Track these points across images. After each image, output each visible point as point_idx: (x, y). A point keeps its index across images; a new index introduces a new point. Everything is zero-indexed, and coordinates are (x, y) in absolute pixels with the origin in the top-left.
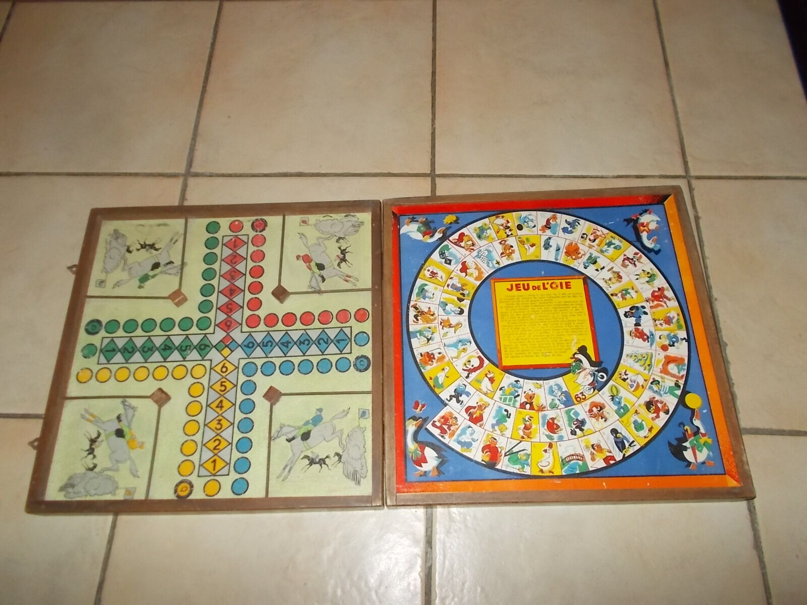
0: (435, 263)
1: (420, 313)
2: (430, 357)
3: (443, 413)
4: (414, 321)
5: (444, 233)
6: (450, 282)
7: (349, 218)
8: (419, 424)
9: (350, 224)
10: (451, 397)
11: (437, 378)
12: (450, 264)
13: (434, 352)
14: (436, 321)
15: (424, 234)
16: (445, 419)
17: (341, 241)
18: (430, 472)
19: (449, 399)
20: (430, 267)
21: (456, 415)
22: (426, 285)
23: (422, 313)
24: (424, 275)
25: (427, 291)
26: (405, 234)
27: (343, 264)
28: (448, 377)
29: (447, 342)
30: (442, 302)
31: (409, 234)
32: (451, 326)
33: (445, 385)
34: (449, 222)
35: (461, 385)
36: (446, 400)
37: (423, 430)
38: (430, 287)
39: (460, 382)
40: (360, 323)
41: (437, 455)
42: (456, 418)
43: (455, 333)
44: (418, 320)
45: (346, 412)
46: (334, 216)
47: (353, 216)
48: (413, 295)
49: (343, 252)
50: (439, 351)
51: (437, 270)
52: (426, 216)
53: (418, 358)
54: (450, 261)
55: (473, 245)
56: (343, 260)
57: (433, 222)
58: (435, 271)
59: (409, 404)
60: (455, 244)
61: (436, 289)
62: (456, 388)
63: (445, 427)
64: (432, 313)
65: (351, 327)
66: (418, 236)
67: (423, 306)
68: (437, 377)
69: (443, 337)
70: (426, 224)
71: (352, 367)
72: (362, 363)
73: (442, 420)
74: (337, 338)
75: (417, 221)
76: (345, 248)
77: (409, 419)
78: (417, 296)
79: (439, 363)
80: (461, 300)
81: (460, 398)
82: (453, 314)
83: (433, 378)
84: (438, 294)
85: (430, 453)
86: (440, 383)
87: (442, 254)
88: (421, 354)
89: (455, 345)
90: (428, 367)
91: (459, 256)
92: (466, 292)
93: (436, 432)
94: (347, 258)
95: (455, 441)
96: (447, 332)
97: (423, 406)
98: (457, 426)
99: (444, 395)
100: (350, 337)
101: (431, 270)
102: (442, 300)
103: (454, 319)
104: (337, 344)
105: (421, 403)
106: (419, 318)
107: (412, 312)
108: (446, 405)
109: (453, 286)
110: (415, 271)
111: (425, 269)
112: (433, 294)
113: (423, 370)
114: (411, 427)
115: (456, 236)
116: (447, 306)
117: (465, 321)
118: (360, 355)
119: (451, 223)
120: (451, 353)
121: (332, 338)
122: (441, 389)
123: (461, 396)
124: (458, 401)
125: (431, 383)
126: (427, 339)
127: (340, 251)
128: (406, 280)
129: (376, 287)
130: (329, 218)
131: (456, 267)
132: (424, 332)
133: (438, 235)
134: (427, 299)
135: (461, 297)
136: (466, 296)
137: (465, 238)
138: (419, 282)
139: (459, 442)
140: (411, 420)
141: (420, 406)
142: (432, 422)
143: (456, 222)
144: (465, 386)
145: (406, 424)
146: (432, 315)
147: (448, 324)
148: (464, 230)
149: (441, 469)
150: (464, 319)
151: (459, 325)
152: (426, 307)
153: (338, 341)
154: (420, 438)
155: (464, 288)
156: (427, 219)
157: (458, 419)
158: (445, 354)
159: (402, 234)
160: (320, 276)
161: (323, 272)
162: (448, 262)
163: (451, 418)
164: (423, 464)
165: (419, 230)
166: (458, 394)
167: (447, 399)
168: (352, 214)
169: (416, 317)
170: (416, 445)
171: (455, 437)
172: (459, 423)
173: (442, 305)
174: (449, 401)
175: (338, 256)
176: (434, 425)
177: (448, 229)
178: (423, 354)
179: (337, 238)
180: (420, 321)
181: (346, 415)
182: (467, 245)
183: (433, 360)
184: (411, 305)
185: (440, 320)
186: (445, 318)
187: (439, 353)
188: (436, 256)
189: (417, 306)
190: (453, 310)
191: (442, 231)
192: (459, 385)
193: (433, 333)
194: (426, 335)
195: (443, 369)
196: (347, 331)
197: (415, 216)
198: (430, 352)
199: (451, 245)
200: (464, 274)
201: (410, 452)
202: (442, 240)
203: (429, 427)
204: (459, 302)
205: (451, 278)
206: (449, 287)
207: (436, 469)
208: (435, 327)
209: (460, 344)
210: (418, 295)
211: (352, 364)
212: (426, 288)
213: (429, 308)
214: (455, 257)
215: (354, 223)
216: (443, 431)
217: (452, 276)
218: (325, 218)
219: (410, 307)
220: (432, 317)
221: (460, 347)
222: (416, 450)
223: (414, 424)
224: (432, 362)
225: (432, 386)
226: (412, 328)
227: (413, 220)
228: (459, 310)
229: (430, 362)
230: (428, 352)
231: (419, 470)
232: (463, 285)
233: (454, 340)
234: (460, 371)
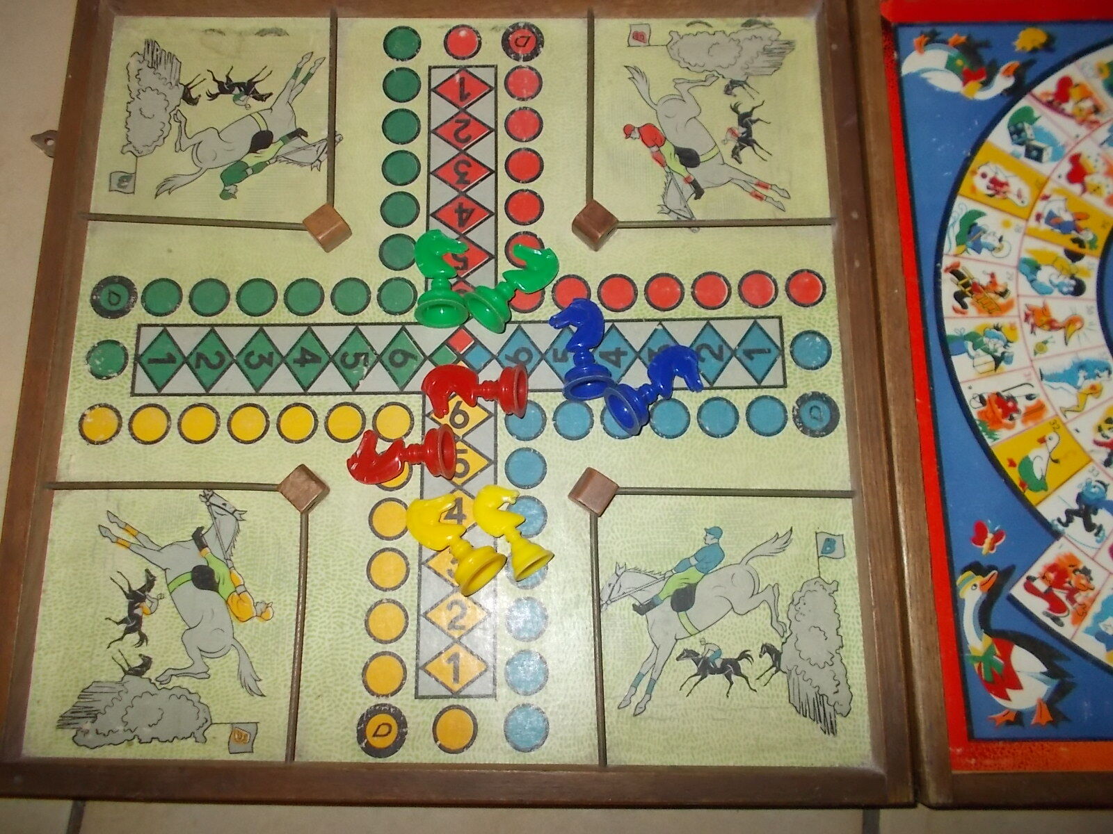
0: (999, 156)
1: (968, 290)
2: (1003, 406)
3: (1051, 556)
4: (955, 310)
5: (1018, 74)
6: (1042, 207)
7: (756, 31)
8: (989, 585)
9: (757, 46)
10: (1070, 514)
11: (1026, 464)
12: (1038, 159)
13: (1014, 393)
14: (1014, 312)
15: (967, 77)
16: (1060, 573)
17: (737, 90)
18: (1031, 712)
19: (1064, 519)
20: (985, 168)
21: (1085, 562)
22: (980, 214)
23: (975, 288)
24: (973, 189)
25: (984, 232)
26: (915, 77)
27: (746, 153)
28: (1056, 461)
29: (1048, 367)
30: (1025, 262)
31: (925, 75)
32: (1056, 325)
33: (1051, 483)
34: (1029, 48)
35: (1094, 483)
36: (1056, 522)
37: (1001, 602)
38: (991, 221)
39: (1090, 475)
40: (802, 308)
41: (1045, 669)
42: (1086, 572)
43: (1066, 344)
44: (964, 306)
45: (784, 541)
46: (717, 23)
47: (765, 25)
48: (947, 239)
49: (745, 120)
50: (1027, 390)
51: (1007, 174)
52: (966, 29)
53: (975, 408)
54: (1040, 151)
55: (1097, 110)
56: (746, 141)
57: (986, 45)
58: (1001, 178)
59: (961, 530)
60: (1049, 105)
61: (1006, 224)
62: (1079, 490)
63: (1061, 594)
64: (1000, 289)
65: (780, 318)
66: (950, 83)
67: (977, 268)
68: (1027, 458)
69: (1035, 353)
70: (969, 49)
71: (790, 424)
72: (815, 412)
73: (1052, 576)
74: (745, 346)
75: (945, 42)
76: (749, 110)
77: (964, 570)
78: (958, 244)
79: (1030, 424)
80: (1074, 257)
81: (1095, 519)
82: (1056, 293)
83: (1017, 461)
84: (1012, 238)
85: (1024, 662)
86: (1038, 475)
87: (1016, 133)
88: (981, 397)
89: (1068, 377)
90: (1003, 434)
91: (1061, 138)
92: (1087, 236)
93: (1038, 607)
94: (755, 136)
95: (1088, 631)
96: (1045, 342)
97: (998, 536)
98: (1091, 594)
99: (1052, 508)
100: (779, 344)
101: (990, 175)
102: (1025, 255)
103: (1061, 308)
104: (747, 362)
105: (992, 527)
106: (967, 300)
107: (949, 287)
108: (1057, 535)
109: (1052, 219)
110: (950, 175)
111: (974, 173)
112: (1001, 240)
113: (989, 441)
114: (971, 594)
115: (1049, 86)
116: (1039, 273)
117: (1089, 311)
118: (809, 392)
119: (1034, 50)
120: (1060, 397)
121: (733, 345)
122: (1042, 494)
123: (1095, 513)
124: (1089, 526)
125: (1014, 474)
126: (995, 358)
127: (735, 116)
128: (927, 200)
129: (855, 215)
130: (704, 28)
131: (1054, 169)
132: (985, 340)
133: (1002, 83)
134: (984, 251)
135: (1074, 247)
136: (1087, 245)
137: (1074, 93)
138: (961, 207)
139: (1101, 636)
140: (970, 573)
141: (990, 536)
142: (1023, 580)
143: (1048, 46)
144: (1105, 486)
145: (958, 582)
146: (1003, 294)
147: (1044, 319)
148: (1070, 71)
149: (1060, 706)
150: (1086, 306)
151: (1073, 322)
152: (984, 272)
153: (749, 354)
154: (997, 622)
155: (1082, 224)
156: (969, 38)
157: (1092, 575)
158: (1042, 398)
159: (908, 75)
160: (690, 183)
161: (695, 173)
162: (1035, 153)
163: (1074, 572)
164: (1010, 692)
165: (950, 66)
166: (1088, 507)
167: (1059, 520)
168: (763, 19)
169: (959, 297)
170: (988, 640)
171: (1088, 621)
172: (1096, 583)
173: (1027, 268)
174: (1066, 525)
175: (731, 130)
176: (1030, 588)
177: (1026, 65)
178: (986, 397)
179: (727, 82)
180: (972, 310)
181: (783, 549)
182: (1081, 110)
183: (1015, 415)
184: (944, 267)
185: (1023, 309)
186: (1037, 302)
187: (1029, 397)
188: (1000, 136)
189: (960, 269)
190: (1056, 282)
191: (1012, 70)
192: (1088, 485)
193: (1008, 341)
194: (991, 347)
195: (1042, 441)
196: (771, 327)
197: (939, 29)
198: (1005, 394)
199: (1039, 110)
200: (1077, 188)
201: (975, 658)
202: (1014, 94)
203: (1018, 592)
204: (1070, 261)
205: (1046, 198)
206: (1043, 221)
207: (1045, 706)
208: (1013, 327)
209: (1082, 374)
210: (960, 240)
211: (790, 416)
212: (980, 222)
213: (993, 276)
214: (1052, 142)
215: (769, 43)
216: (1056, 607)
217: (1046, 191)
218: (693, 30)
219: (942, 270)
220: (1001, 301)
221: (1085, 384)
222: (989, 652)
223: (978, 584)
224: (1012, 419)
225: (1017, 482)
226: (951, 328)
227: (933, 39)
228: (1073, 282)
229: (1006, 421)
230: (998, 394)
231: (1003, 708)
232: (1079, 217)
233: (1065, 363)
234: (1089, 446)
